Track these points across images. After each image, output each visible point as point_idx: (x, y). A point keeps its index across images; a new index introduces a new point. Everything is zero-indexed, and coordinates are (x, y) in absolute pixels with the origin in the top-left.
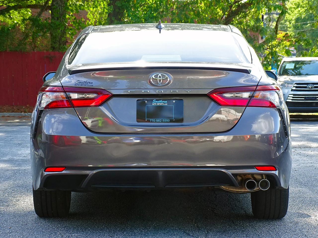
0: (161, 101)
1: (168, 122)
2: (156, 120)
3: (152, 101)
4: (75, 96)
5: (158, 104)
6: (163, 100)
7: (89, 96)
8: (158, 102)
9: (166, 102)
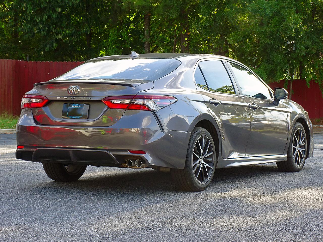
0: (77, 105)
1: (79, 119)
2: (73, 117)
3: (72, 104)
4: (34, 101)
5: (75, 107)
6: (79, 104)
7: (38, 100)
8: (75, 105)
9: (80, 105)
